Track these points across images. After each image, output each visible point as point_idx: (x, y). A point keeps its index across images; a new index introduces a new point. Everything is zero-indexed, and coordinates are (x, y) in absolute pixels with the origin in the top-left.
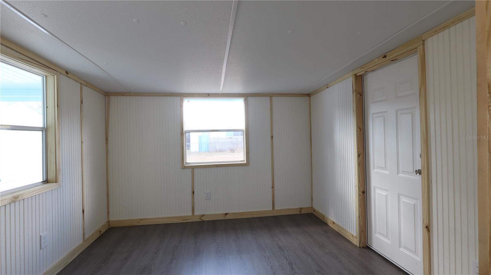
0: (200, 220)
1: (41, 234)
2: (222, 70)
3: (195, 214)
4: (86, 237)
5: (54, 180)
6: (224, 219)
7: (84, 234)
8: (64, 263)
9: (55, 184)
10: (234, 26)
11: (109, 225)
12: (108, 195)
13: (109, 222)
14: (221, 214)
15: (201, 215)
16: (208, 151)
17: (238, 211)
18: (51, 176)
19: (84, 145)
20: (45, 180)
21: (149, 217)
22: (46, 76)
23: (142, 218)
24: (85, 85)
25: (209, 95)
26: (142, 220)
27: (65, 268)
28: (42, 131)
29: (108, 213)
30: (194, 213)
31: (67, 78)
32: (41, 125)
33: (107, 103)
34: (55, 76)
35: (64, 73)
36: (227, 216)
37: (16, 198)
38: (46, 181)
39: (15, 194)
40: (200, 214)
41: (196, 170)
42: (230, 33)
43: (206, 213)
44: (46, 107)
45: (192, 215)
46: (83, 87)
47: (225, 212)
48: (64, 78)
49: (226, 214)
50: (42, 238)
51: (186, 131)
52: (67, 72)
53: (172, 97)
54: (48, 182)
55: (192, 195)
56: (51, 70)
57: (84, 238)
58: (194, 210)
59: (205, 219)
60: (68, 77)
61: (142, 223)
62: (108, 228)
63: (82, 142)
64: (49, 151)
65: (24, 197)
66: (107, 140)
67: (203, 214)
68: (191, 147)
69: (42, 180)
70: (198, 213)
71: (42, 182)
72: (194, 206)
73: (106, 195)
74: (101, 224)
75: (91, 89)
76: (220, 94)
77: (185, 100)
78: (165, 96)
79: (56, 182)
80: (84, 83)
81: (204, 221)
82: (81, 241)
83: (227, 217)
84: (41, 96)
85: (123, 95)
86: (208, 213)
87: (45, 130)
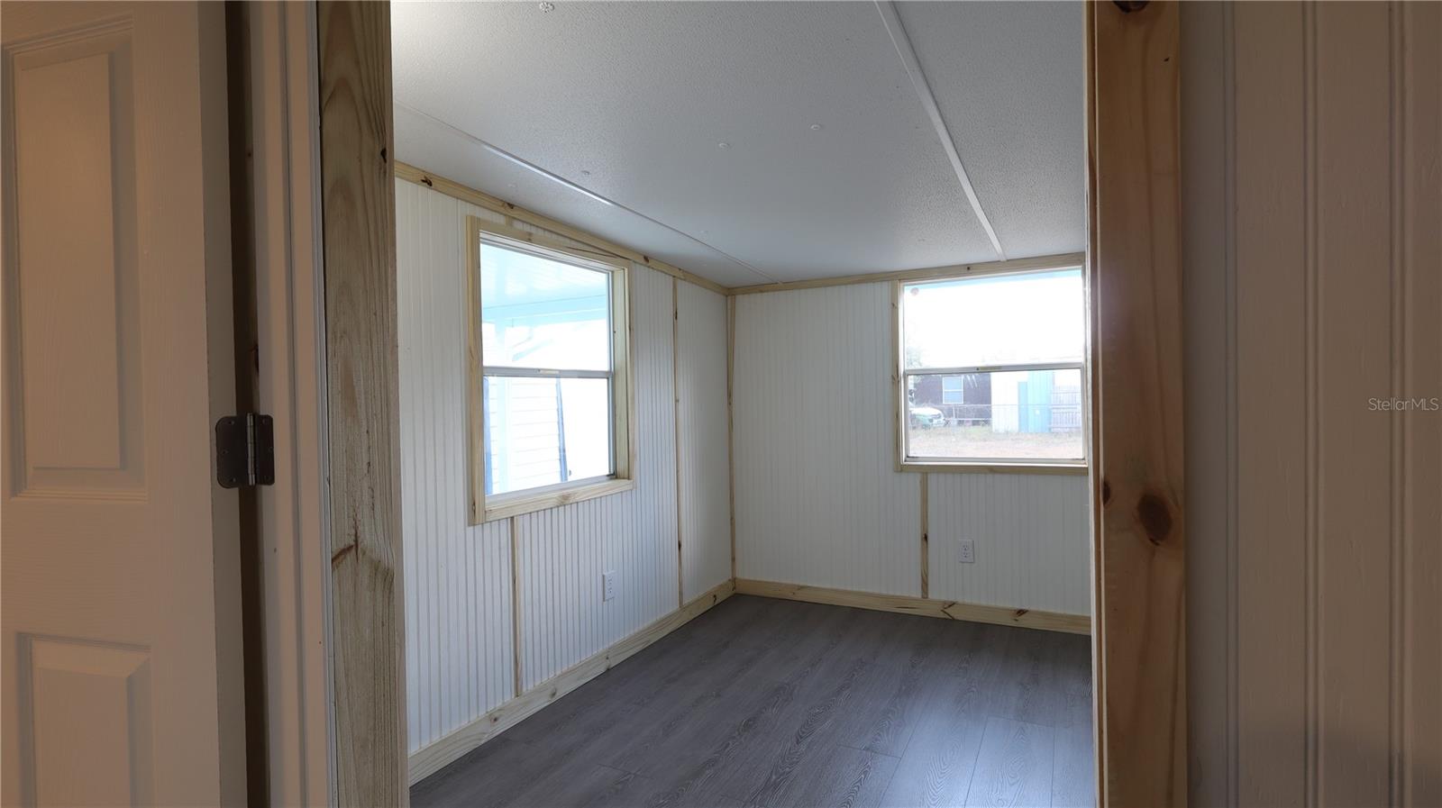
0: (942, 615)
1: (604, 573)
2: (968, 203)
3: (930, 596)
4: (686, 601)
5: (626, 476)
6: (1014, 624)
7: (681, 593)
8: (643, 641)
9: (626, 480)
10: (936, 103)
11: (734, 588)
12: (732, 519)
13: (734, 580)
14: (1008, 610)
15: (945, 603)
16: (1050, 429)
17: (1060, 611)
18: (622, 467)
19: (681, 406)
20: (612, 472)
21: (815, 585)
22: (613, 272)
23: (802, 584)
24: (681, 279)
25: (969, 268)
26: (801, 588)
27: (644, 649)
28: (608, 378)
29: (733, 559)
30: (927, 593)
31: (647, 269)
32: (605, 367)
33: (729, 311)
34: (626, 269)
35: (643, 261)
36: (1023, 616)
37: (566, 498)
38: (614, 474)
39: (565, 492)
40: (943, 598)
41: (932, 478)
42: (936, 120)
43: (960, 599)
44: (613, 332)
45: (923, 597)
46: (679, 282)
47: (1018, 607)
48: (641, 271)
49: (1021, 612)
50: (606, 580)
51: (907, 373)
52: (646, 259)
53: (869, 284)
54: (617, 478)
55: (922, 544)
56: (619, 259)
57: (681, 603)
58: (927, 585)
59: (956, 613)
60: (649, 267)
61: (800, 596)
62: (730, 593)
63: (677, 401)
64: (618, 418)
65: (577, 499)
66: (730, 395)
67: (952, 599)
68: (993, 416)
69: (607, 473)
70: (938, 593)
71: (608, 476)
72: (927, 576)
73: (729, 520)
74: (717, 581)
75: (696, 284)
76: (1004, 262)
77: (906, 287)
78: (853, 283)
79: (629, 478)
80: (680, 274)
81: (953, 619)
82: (675, 607)
83: (1024, 622)
84: (605, 309)
85: (761, 292)
86: (968, 601)
87: (611, 376)
